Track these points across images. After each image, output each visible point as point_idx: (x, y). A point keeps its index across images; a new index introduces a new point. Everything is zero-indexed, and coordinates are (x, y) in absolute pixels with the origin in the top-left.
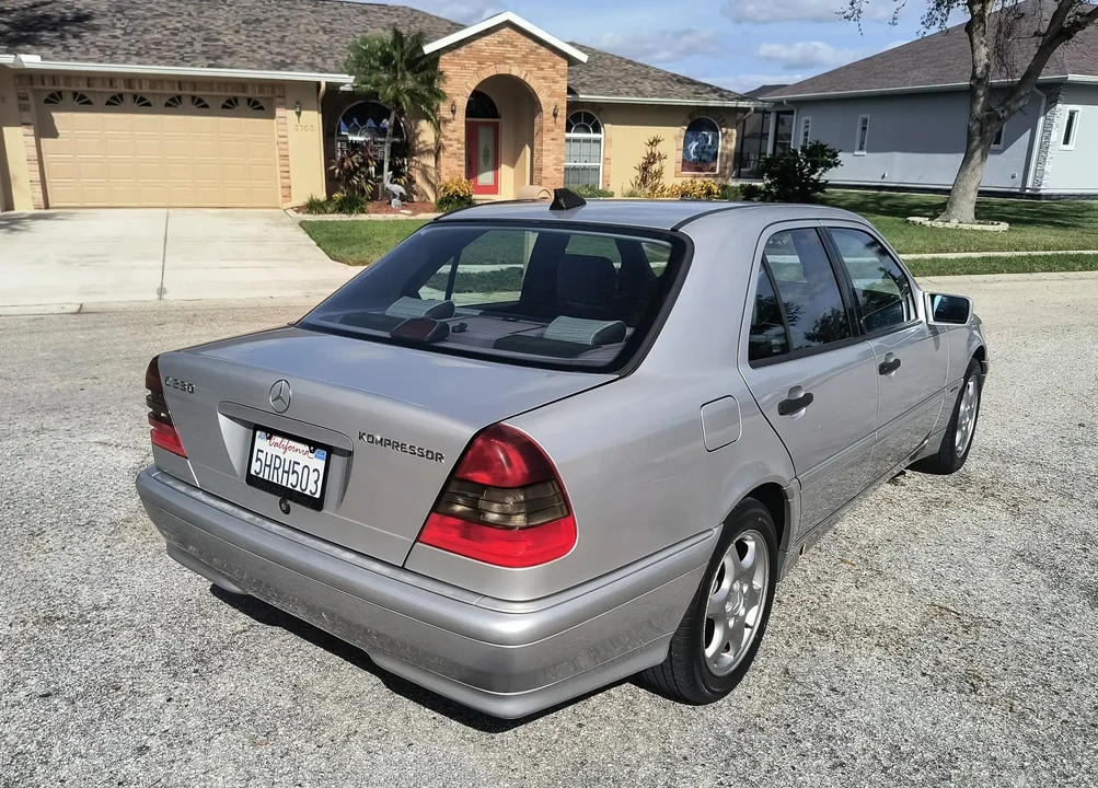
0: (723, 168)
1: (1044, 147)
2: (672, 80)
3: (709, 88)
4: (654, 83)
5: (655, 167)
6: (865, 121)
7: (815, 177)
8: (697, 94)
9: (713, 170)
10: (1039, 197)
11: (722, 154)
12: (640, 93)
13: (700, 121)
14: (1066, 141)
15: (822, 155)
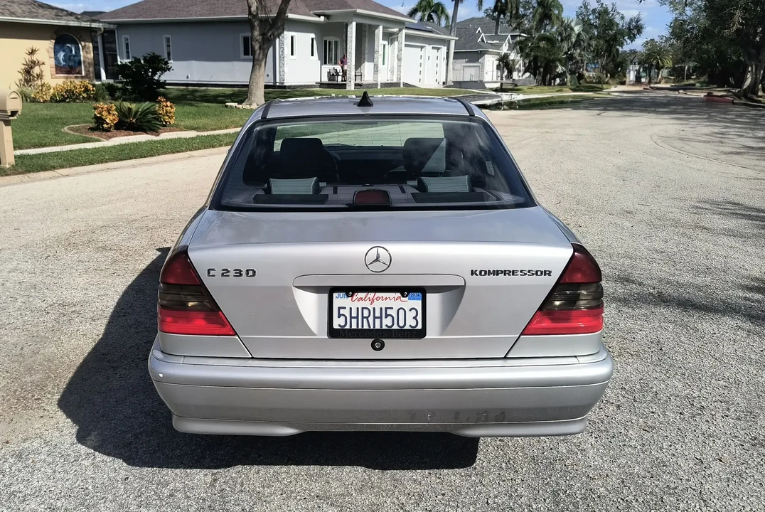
0: (88, 72)
1: (282, 58)
2: (35, 5)
3: (65, 13)
4: (21, 6)
5: (36, 70)
6: (168, 40)
7: (156, 77)
8: (57, 16)
9: (80, 72)
10: (285, 87)
11: (84, 62)
12: (12, 14)
13: (64, 37)
14: (292, 54)
15: (158, 63)
